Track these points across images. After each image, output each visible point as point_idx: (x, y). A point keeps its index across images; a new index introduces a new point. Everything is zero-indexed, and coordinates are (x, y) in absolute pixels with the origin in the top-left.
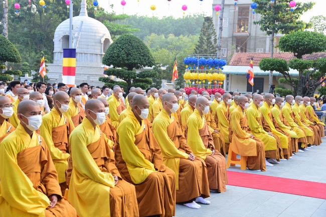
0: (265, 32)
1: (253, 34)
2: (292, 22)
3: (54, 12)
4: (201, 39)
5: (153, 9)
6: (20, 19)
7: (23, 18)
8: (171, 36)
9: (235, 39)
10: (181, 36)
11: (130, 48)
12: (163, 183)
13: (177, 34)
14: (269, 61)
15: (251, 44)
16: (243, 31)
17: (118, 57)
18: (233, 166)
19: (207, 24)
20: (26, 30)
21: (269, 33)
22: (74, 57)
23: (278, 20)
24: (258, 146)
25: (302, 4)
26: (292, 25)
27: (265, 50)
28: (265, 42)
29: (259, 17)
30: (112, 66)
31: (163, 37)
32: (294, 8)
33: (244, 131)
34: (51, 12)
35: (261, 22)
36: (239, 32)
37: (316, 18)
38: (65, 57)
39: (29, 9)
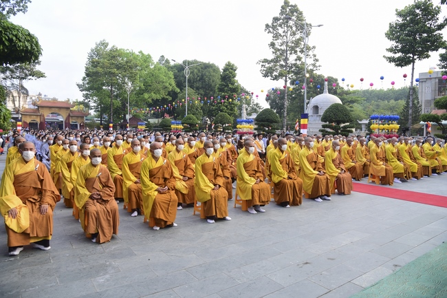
6: (295, 98)
8: (392, 102)
12: (292, 186)
18: (373, 182)
24: (386, 170)
30: (328, 123)
31: (386, 102)
33: (378, 161)
36: (439, 95)
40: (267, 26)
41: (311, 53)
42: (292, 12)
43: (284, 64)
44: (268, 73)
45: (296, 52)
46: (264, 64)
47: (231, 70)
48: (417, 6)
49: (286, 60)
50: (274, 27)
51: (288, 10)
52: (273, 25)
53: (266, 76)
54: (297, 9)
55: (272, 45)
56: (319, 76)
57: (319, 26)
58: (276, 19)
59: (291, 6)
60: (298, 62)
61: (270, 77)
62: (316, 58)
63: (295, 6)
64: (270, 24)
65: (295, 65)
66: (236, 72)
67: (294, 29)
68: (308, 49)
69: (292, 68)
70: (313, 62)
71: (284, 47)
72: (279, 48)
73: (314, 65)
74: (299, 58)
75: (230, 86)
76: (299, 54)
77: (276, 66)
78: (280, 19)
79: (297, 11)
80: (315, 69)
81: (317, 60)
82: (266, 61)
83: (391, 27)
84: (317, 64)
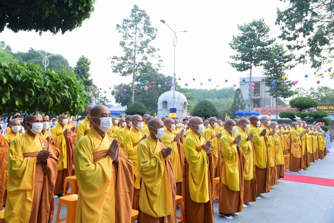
0: (272, 97)
1: (263, 97)
2: (287, 91)
3: (155, 89)
4: (235, 100)
5: (201, 84)
7: (140, 93)
8: (216, 99)
9: (253, 100)
10: (221, 99)
11: (206, 107)
13: (219, 98)
14: (285, 113)
15: (262, 103)
16: (257, 96)
17: (200, 112)
19: (238, 92)
20: (141, 99)
21: (274, 97)
22: (176, 112)
23: (279, 90)
25: (292, 81)
26: (287, 92)
27: (270, 106)
28: (270, 101)
29: (268, 88)
32: (287, 84)
34: (154, 89)
35: (269, 91)
36: (254, 96)
37: (298, 88)
38: (171, 112)
39: (143, 88)
40: (118, 26)
41: (156, 54)
42: (141, 16)
43: (132, 62)
44: (118, 69)
45: (143, 52)
46: (114, 60)
47: (85, 64)
48: (254, 24)
49: (134, 58)
50: (124, 28)
51: (137, 14)
52: (123, 26)
53: (115, 71)
54: (146, 14)
55: (122, 44)
56: (161, 75)
57: (185, 32)
58: (126, 21)
59: (141, 11)
60: (145, 62)
61: (119, 73)
62: (161, 58)
63: (144, 11)
64: (121, 25)
65: (141, 64)
66: (90, 66)
67: (142, 31)
68: (154, 50)
69: (139, 66)
70: (158, 63)
71: (132, 47)
72: (128, 47)
73: (159, 65)
74: (146, 58)
75: (85, 79)
76: (145, 54)
77: (124, 63)
78: (130, 21)
79: (145, 15)
80: (159, 68)
81: (162, 61)
82: (115, 58)
83: (234, 38)
84: (162, 64)
